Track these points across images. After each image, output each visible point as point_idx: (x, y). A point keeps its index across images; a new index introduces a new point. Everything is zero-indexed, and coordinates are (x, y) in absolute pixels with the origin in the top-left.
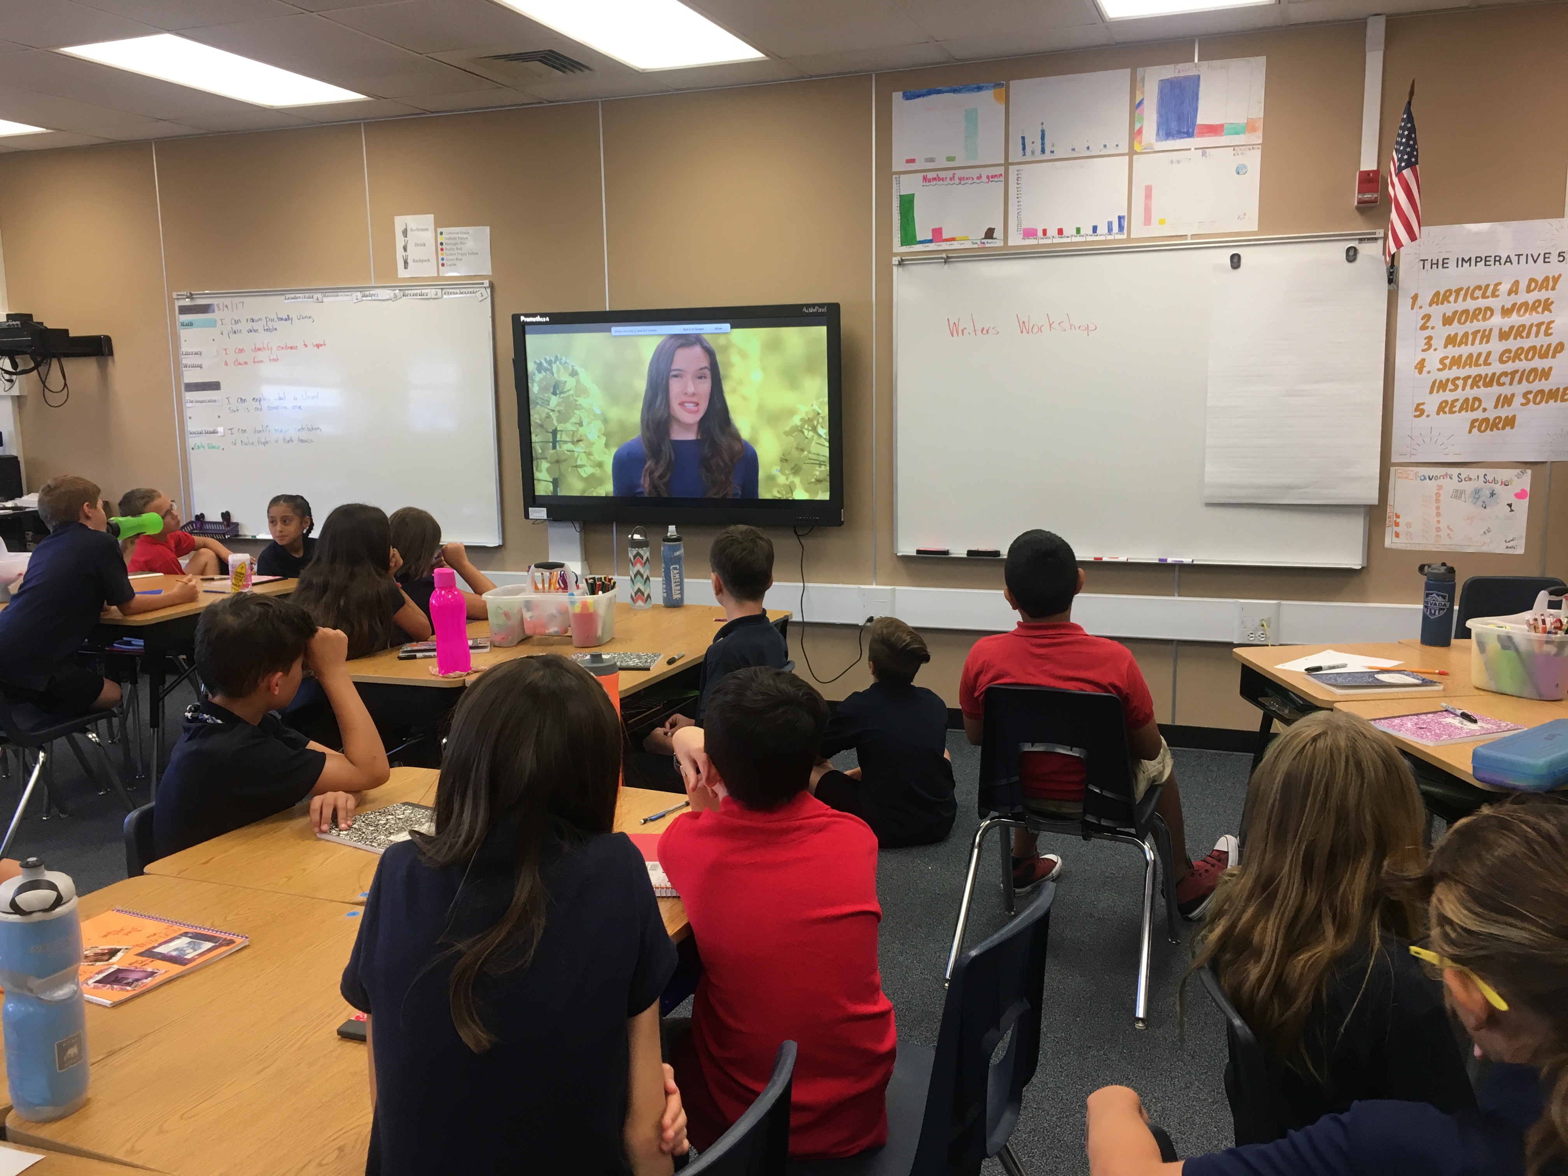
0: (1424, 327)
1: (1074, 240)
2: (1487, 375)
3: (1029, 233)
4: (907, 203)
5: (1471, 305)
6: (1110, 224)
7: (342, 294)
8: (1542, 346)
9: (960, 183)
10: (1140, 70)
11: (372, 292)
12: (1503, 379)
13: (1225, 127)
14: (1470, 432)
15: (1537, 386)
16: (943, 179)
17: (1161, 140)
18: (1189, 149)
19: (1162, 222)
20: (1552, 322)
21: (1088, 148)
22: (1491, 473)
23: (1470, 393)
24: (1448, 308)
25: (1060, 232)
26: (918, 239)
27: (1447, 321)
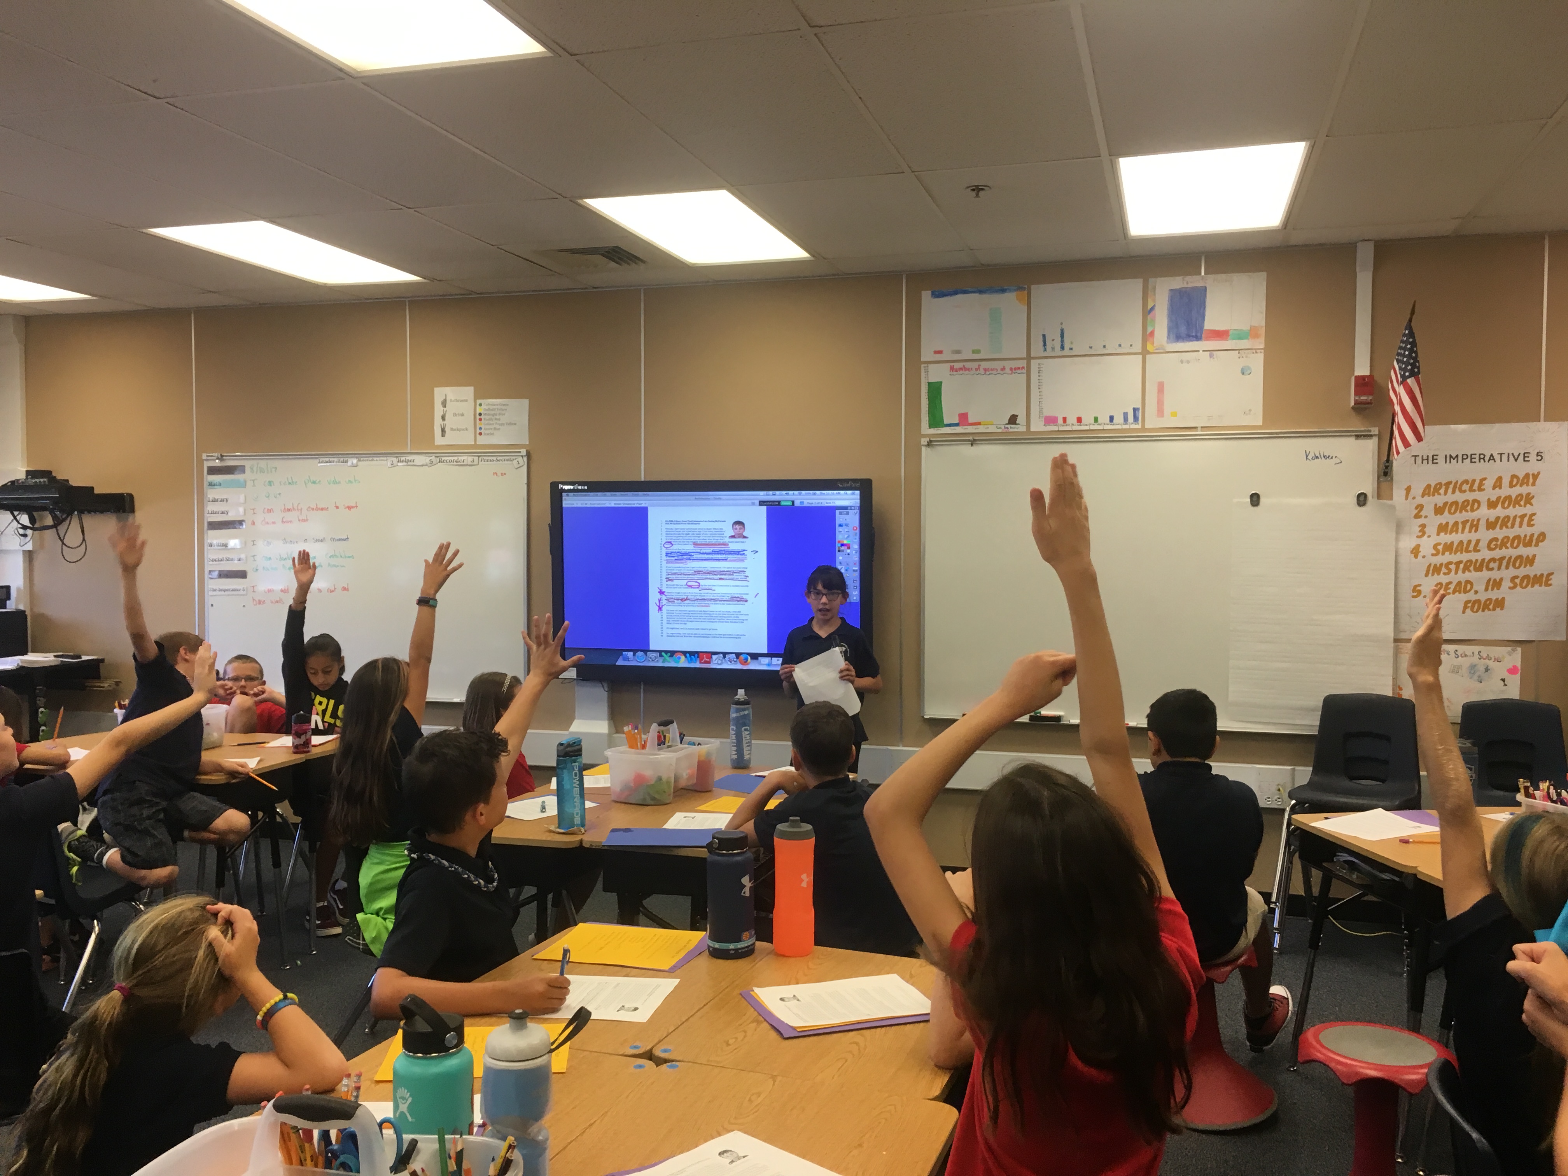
0: (1417, 516)
1: (1092, 427)
2: (1477, 560)
3: (1051, 420)
4: (935, 390)
5: (1459, 497)
6: (1125, 415)
7: (378, 459)
8: (1525, 536)
9: (985, 374)
10: (1151, 280)
11: (407, 458)
12: (1492, 565)
13: (1231, 333)
14: (1464, 612)
15: (1522, 571)
16: (968, 369)
17: (1172, 342)
18: (1198, 351)
19: (1174, 414)
20: (1534, 514)
21: (1104, 347)
22: (1485, 650)
23: (1462, 577)
24: (1440, 500)
25: (1079, 420)
26: (945, 423)
27: (1439, 511)
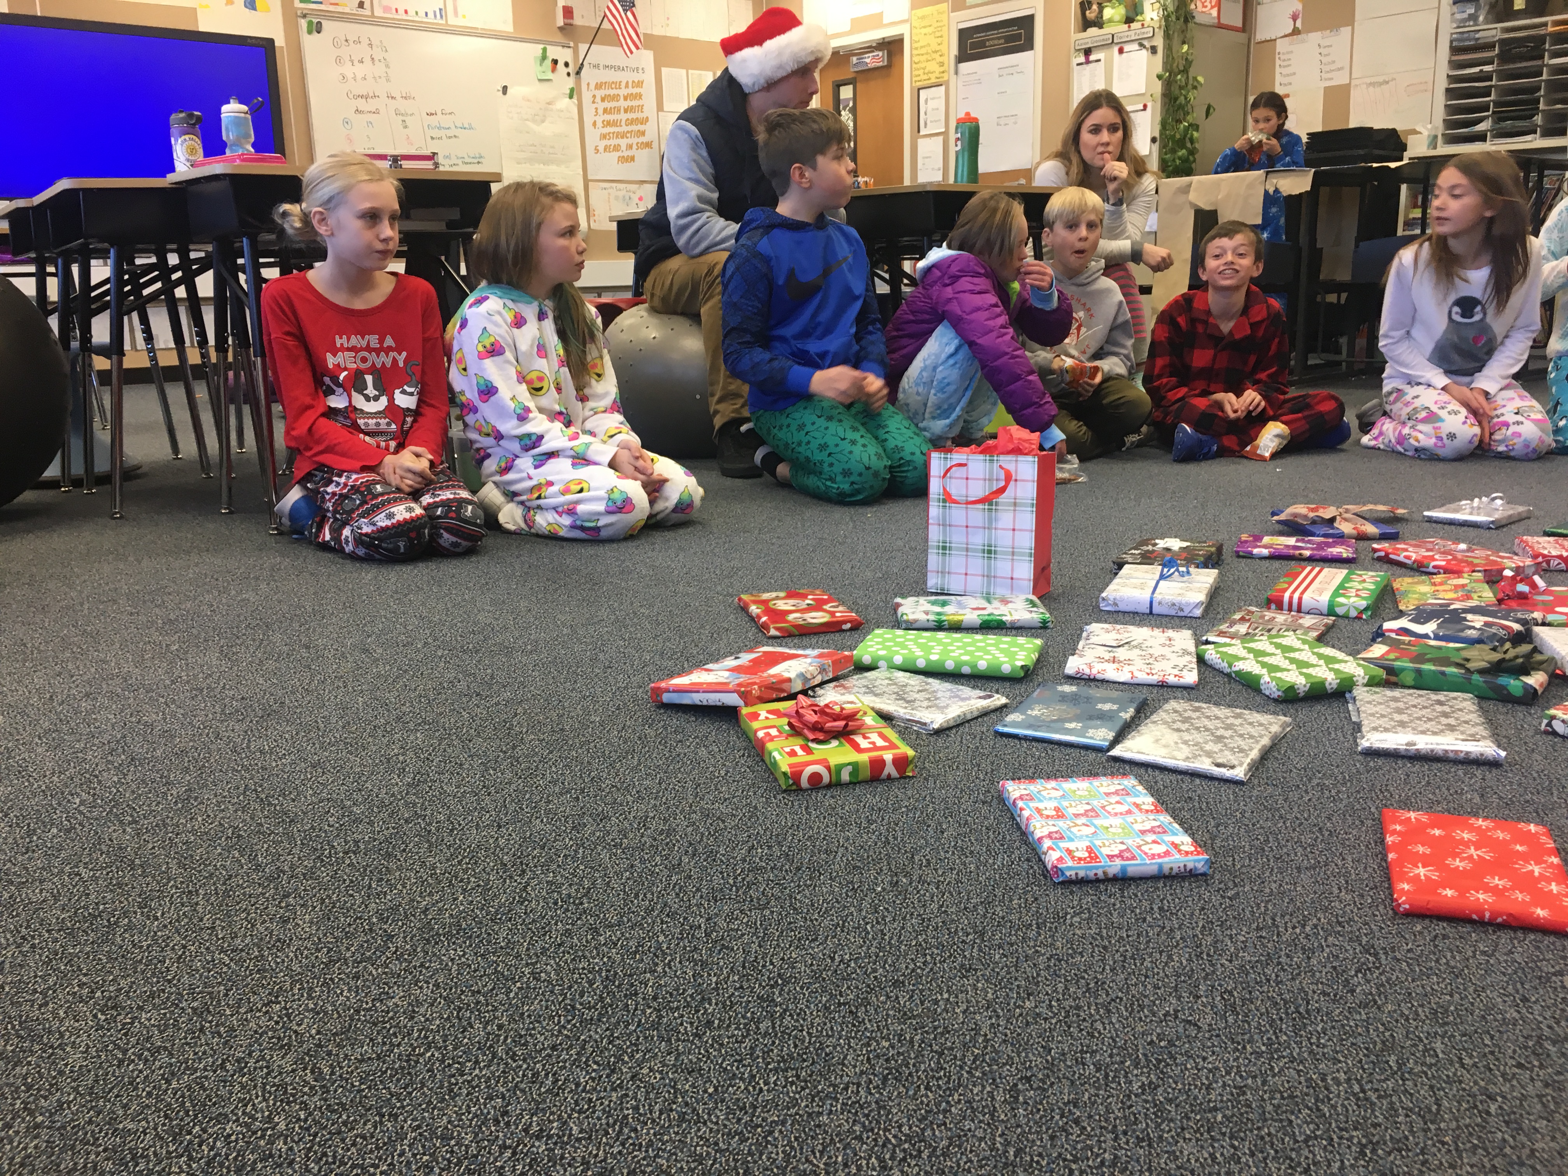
0: (594, 102)
1: (415, 19)
2: (621, 132)
3: (387, 9)
5: (612, 92)
6: (435, 12)
8: (641, 118)
12: (628, 135)
14: (618, 164)
15: (641, 139)
19: (464, 16)
20: (643, 106)
22: (629, 187)
23: (616, 141)
24: (602, 93)
25: (406, 12)
27: (603, 100)
